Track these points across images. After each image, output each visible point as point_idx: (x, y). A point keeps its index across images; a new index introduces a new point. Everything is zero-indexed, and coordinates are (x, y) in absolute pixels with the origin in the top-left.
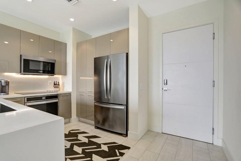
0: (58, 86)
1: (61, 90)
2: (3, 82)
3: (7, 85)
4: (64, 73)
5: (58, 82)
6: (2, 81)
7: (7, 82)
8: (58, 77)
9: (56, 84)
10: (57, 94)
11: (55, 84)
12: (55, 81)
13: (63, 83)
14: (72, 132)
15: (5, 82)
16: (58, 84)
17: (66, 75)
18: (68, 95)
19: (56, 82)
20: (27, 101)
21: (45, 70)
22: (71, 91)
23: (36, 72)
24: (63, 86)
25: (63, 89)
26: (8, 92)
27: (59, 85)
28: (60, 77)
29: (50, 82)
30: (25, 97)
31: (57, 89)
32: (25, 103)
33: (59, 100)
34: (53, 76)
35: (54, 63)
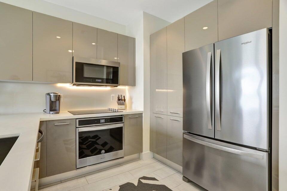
0: (124, 102)
1: (127, 108)
2: (52, 96)
3: (56, 100)
4: (132, 83)
5: (124, 96)
6: (51, 94)
7: (57, 95)
8: (123, 89)
9: (121, 99)
10: (122, 115)
11: (119, 100)
12: (119, 95)
13: (131, 98)
14: (144, 181)
15: (55, 95)
16: (123, 98)
17: (135, 86)
18: (138, 116)
19: (121, 96)
20: (79, 126)
21: (109, 79)
22: (143, 110)
23: (92, 81)
24: (131, 103)
25: (131, 107)
26: (59, 110)
27: (125, 100)
28: (126, 88)
29: (113, 97)
30: (76, 119)
31: (123, 107)
32: (76, 128)
33: (124, 125)
34: (117, 86)
35: (118, 68)
